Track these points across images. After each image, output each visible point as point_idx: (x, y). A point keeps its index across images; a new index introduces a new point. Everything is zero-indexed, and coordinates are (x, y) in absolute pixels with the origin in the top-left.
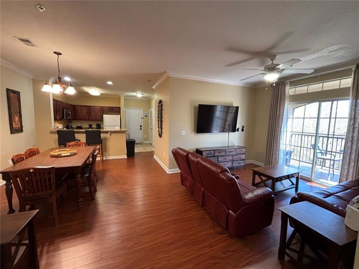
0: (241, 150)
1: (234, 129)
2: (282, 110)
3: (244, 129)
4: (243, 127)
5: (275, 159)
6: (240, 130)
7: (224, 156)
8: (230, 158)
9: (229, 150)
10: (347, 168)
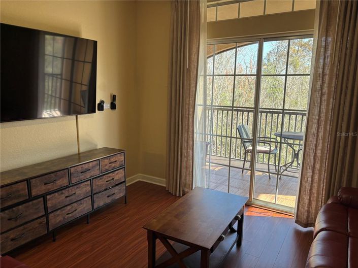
0: (113, 160)
1: (92, 107)
2: (194, 57)
3: (117, 102)
4: (114, 98)
5: (187, 168)
6: (107, 106)
7: (67, 187)
8: (85, 189)
9: (79, 169)
10: (311, 174)
